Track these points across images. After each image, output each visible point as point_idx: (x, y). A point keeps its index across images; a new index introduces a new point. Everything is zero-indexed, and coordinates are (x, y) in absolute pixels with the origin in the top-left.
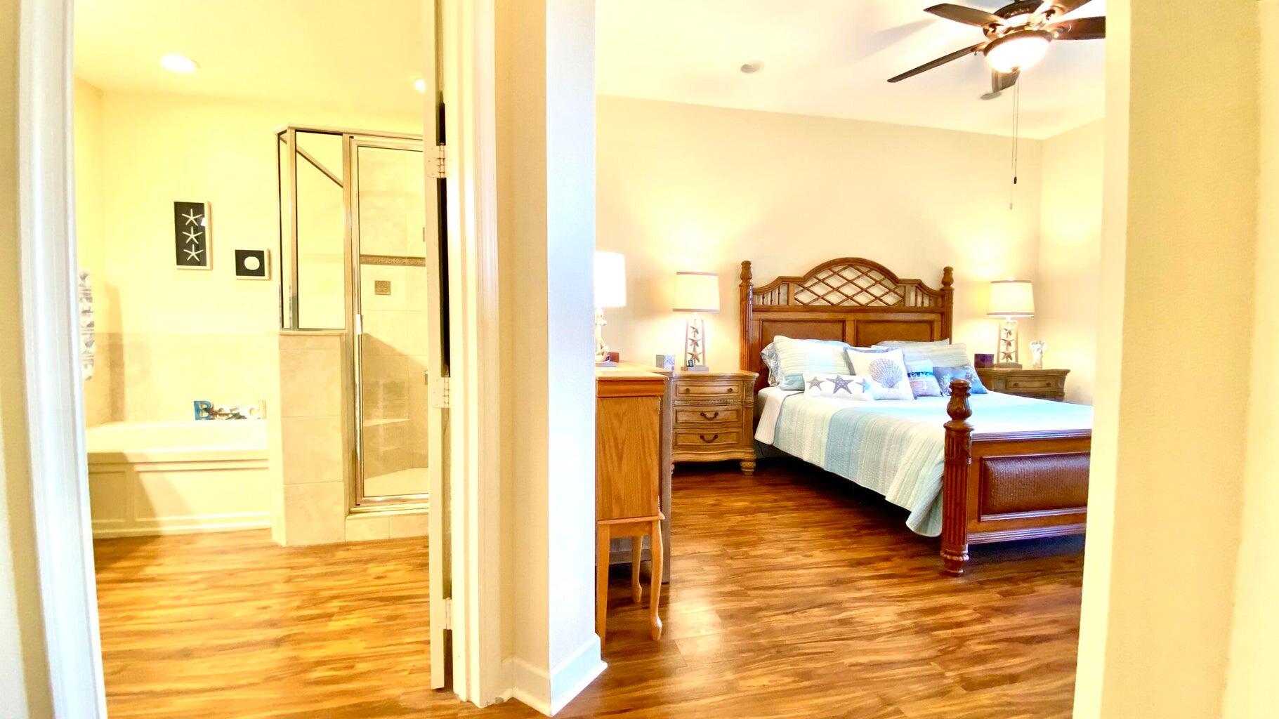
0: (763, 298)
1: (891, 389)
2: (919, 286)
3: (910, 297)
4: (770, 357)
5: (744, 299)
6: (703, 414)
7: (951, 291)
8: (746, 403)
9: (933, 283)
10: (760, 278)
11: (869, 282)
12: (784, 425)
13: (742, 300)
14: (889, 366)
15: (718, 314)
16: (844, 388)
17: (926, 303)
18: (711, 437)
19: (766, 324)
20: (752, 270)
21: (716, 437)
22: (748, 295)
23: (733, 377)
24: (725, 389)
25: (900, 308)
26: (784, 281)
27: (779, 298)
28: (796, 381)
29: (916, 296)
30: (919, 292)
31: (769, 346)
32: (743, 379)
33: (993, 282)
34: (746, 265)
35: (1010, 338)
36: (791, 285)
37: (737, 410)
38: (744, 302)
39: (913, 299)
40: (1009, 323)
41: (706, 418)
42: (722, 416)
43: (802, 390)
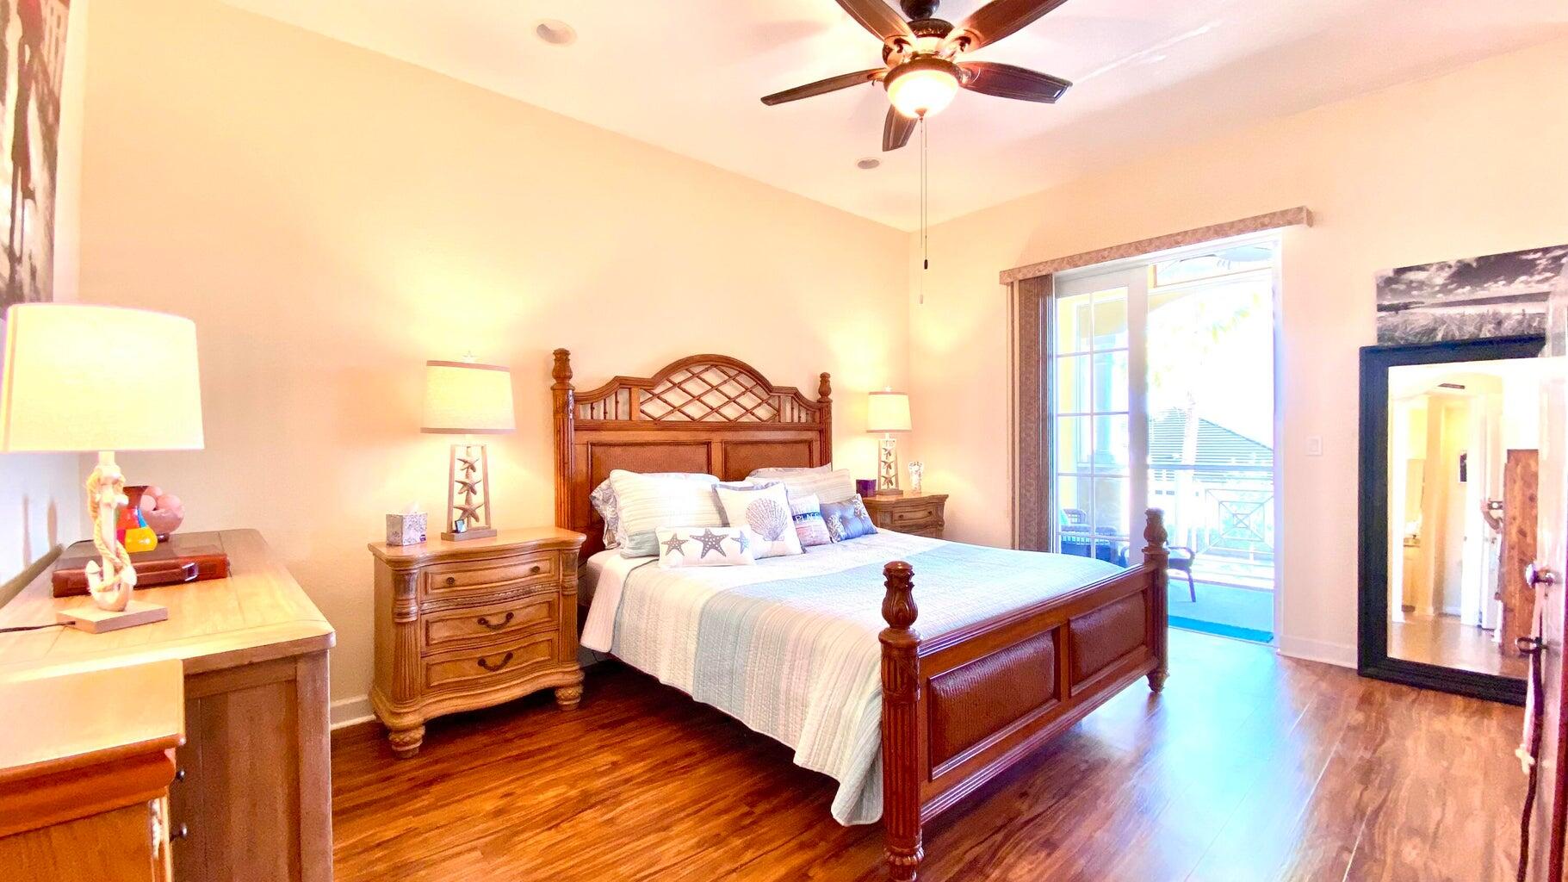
0: (592, 408)
1: (776, 542)
2: (796, 395)
3: (785, 409)
4: (606, 501)
5: (560, 410)
6: (482, 621)
7: (829, 402)
8: (564, 588)
9: (810, 393)
10: (585, 377)
11: (737, 389)
12: (627, 619)
13: (556, 412)
14: (771, 509)
15: (512, 436)
16: (716, 549)
17: (803, 420)
18: (499, 660)
19: (598, 450)
20: (571, 364)
21: (509, 656)
22: (566, 404)
23: (540, 546)
24: (526, 569)
25: (774, 424)
26: (622, 383)
27: (616, 408)
28: (644, 543)
29: (792, 409)
30: (795, 403)
31: (604, 485)
32: (560, 547)
33: (871, 393)
34: (562, 357)
35: (891, 459)
36: (634, 390)
37: (549, 602)
38: (560, 416)
39: (789, 413)
40: (887, 441)
41: (489, 626)
42: (519, 617)
43: (655, 555)
